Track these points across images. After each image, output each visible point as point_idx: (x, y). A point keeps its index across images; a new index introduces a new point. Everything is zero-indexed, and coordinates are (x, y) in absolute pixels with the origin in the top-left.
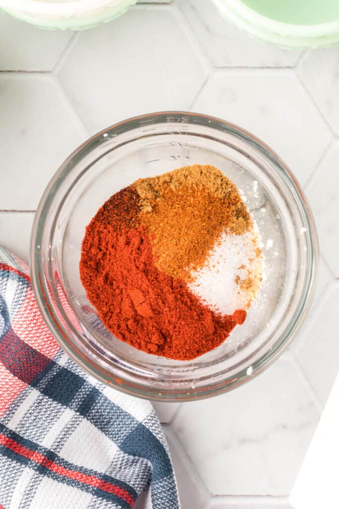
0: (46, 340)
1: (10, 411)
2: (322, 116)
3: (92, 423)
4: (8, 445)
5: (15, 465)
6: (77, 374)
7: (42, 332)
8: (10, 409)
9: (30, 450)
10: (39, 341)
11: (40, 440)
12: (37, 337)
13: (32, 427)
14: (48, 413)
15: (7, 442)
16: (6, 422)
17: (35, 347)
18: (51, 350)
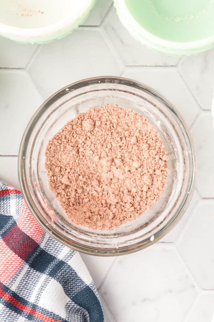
0: (35, 230)
1: (13, 279)
2: (194, 96)
3: (58, 281)
4: (10, 301)
5: (14, 314)
7: (33, 225)
8: (14, 277)
9: (23, 305)
10: (31, 230)
11: (29, 298)
12: (30, 228)
13: (24, 289)
14: (34, 279)
15: (10, 299)
16: (10, 286)
17: (29, 234)
18: (38, 237)
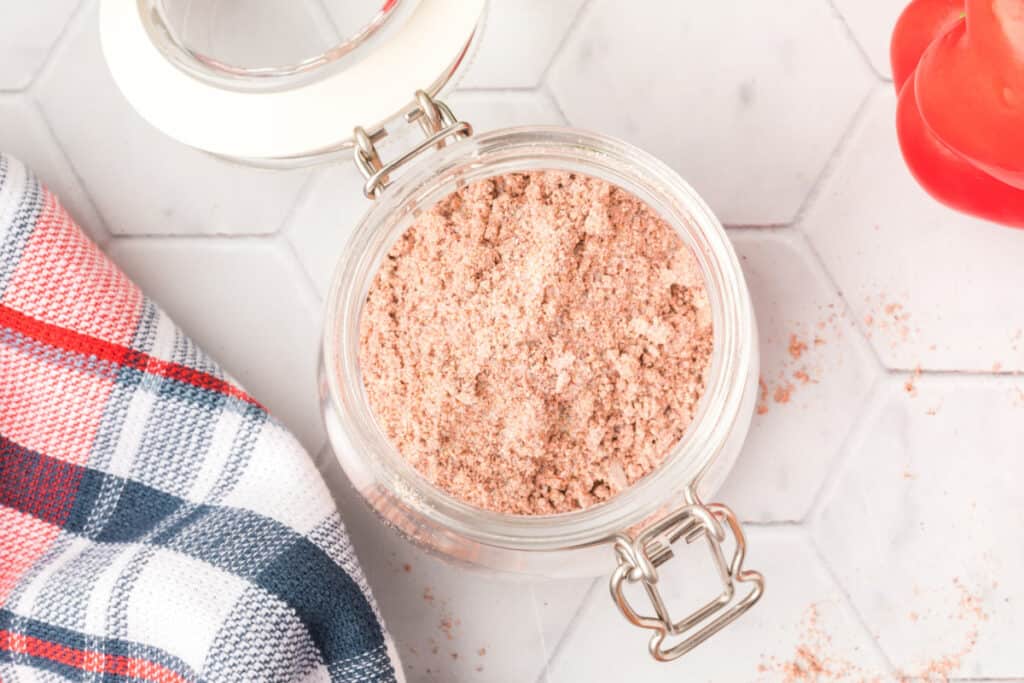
6: (165, 491)
9: (73, 650)
11: (80, 622)
